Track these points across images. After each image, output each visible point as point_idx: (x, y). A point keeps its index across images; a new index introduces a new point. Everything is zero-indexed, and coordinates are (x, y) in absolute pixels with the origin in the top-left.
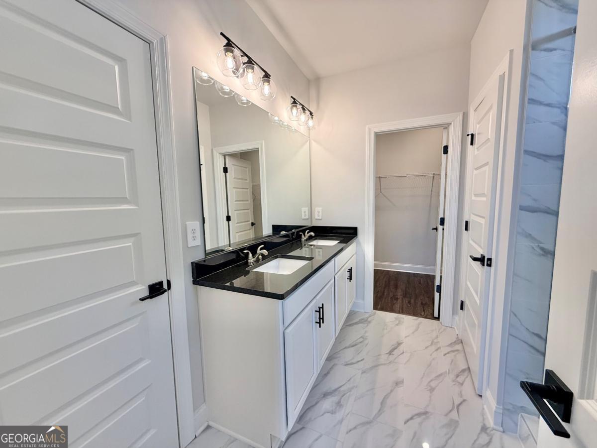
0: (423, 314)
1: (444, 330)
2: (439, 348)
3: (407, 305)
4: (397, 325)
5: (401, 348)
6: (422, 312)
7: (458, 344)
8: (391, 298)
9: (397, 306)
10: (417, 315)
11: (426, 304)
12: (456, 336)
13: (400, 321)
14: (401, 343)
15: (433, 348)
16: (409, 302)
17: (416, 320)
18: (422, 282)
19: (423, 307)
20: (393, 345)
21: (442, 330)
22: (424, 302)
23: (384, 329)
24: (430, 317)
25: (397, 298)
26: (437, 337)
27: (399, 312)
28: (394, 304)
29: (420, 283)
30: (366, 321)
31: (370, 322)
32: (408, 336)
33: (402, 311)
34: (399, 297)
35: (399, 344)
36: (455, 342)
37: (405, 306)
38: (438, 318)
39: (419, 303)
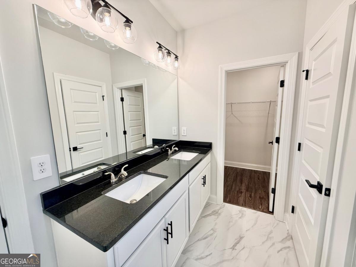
0: (260, 207)
1: (277, 224)
2: (273, 244)
3: (249, 199)
4: (240, 218)
5: (243, 242)
6: (259, 206)
7: (289, 240)
8: (238, 192)
9: (241, 199)
10: (256, 208)
11: (263, 198)
12: (287, 232)
13: (243, 214)
14: (243, 237)
15: (269, 243)
16: (251, 196)
17: (255, 213)
18: (260, 178)
19: (261, 201)
20: (236, 239)
21: (275, 224)
22: (261, 197)
23: (230, 222)
24: (266, 210)
25: (242, 192)
26: (271, 232)
27: (242, 205)
28: (239, 197)
29: (259, 179)
30: (217, 213)
31: (220, 214)
32: (249, 230)
33: (244, 205)
34: (243, 191)
35: (241, 238)
36: (286, 237)
37: (247, 199)
38: (272, 213)
39: (258, 197)
